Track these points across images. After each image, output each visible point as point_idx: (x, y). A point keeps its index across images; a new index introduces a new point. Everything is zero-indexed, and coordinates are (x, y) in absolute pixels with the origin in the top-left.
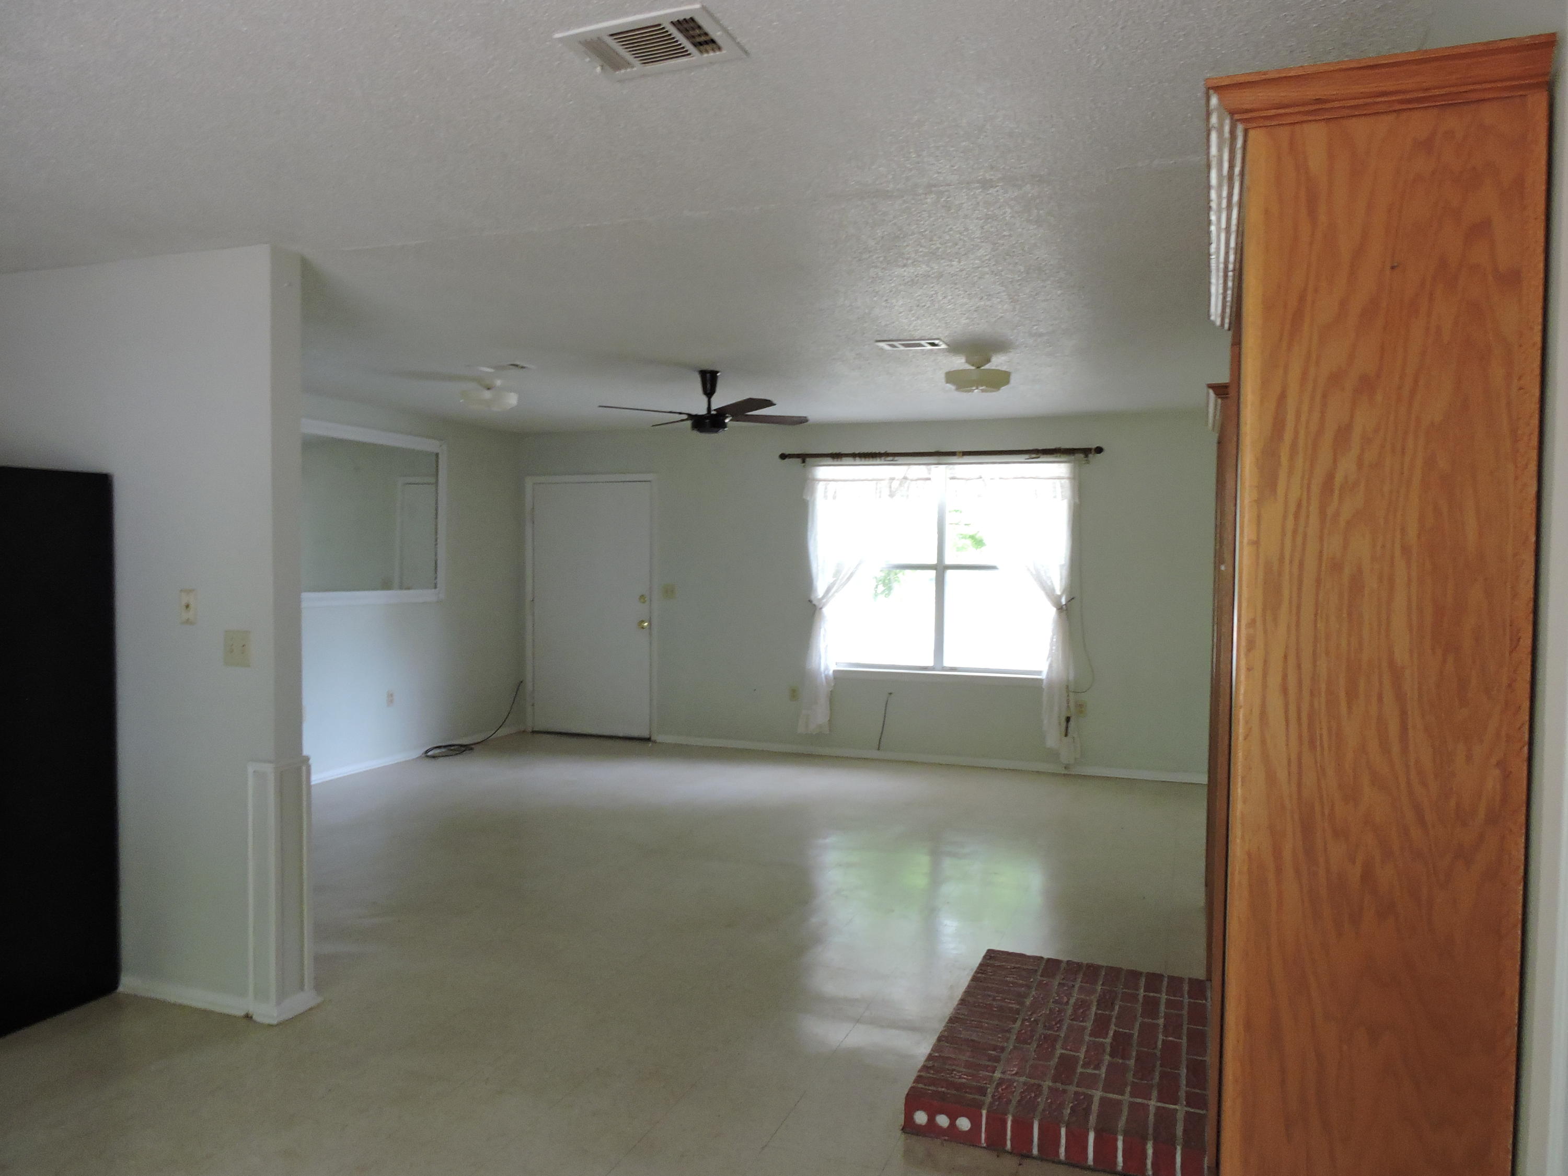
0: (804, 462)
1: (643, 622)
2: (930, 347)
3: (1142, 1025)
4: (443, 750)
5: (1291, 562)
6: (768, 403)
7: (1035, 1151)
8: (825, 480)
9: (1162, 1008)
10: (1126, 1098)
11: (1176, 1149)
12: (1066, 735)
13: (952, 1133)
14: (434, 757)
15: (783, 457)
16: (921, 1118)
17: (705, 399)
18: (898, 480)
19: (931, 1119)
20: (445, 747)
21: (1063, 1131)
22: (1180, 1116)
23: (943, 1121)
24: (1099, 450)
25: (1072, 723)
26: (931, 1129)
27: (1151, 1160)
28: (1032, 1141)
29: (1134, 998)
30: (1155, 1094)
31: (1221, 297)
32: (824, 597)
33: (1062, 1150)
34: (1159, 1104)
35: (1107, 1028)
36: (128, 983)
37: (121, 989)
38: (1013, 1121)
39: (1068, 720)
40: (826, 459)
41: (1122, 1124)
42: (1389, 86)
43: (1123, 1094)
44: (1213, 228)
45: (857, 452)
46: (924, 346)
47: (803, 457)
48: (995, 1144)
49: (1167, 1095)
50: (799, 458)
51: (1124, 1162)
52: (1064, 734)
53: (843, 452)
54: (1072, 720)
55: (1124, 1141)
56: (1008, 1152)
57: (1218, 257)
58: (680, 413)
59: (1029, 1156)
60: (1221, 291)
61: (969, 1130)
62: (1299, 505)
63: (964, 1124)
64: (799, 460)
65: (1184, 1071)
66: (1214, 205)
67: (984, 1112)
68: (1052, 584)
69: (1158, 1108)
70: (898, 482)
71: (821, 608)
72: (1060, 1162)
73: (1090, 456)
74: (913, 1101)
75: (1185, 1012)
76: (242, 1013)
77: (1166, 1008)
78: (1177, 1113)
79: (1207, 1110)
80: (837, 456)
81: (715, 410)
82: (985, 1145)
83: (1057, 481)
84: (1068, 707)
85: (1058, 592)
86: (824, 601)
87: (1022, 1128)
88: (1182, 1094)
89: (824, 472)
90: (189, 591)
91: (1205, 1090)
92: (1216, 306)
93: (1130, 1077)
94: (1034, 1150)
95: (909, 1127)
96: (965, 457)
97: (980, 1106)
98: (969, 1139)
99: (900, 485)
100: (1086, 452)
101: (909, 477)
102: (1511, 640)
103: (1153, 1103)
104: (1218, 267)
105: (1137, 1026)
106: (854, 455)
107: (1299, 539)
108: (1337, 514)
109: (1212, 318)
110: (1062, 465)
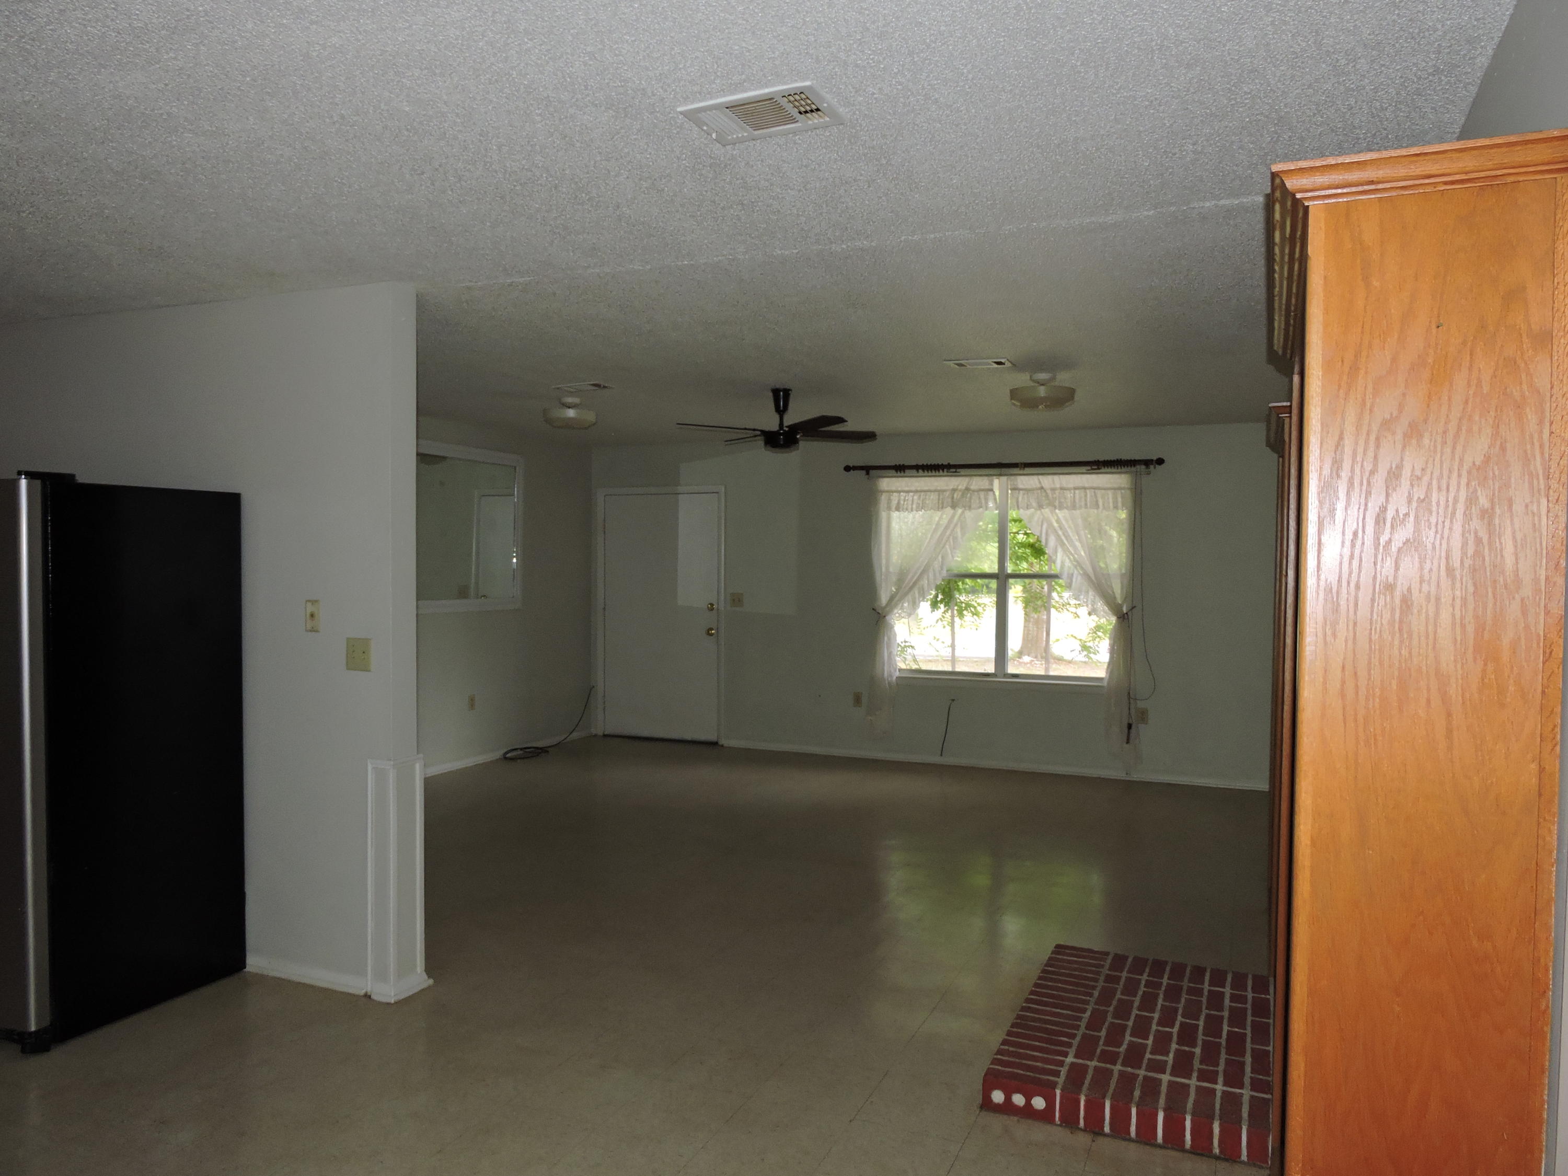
0: (868, 473)
1: (712, 629)
2: (996, 366)
3: (1208, 1016)
4: (520, 752)
5: (1349, 583)
6: (840, 420)
7: (1107, 1129)
8: (887, 492)
9: (1227, 1002)
10: (1193, 1082)
11: (1241, 1128)
12: (1128, 742)
13: (1028, 1112)
14: (511, 759)
15: (847, 469)
16: (998, 1096)
17: (777, 417)
18: (960, 491)
19: (1008, 1099)
20: (521, 749)
21: (1134, 1111)
22: (1246, 1100)
23: (1019, 1100)
24: (1160, 461)
25: (1133, 730)
26: (1007, 1108)
27: (1217, 1138)
28: (1104, 1120)
29: (1199, 992)
30: (1221, 1079)
31: (1282, 332)
32: (887, 605)
33: (1133, 1129)
34: (1225, 1088)
35: (1174, 1020)
36: (255, 962)
37: (248, 969)
38: (1087, 1102)
39: (1130, 726)
40: (890, 471)
41: (1190, 1105)
42: (1433, 168)
43: (1190, 1079)
44: (1276, 276)
45: (920, 463)
46: (991, 365)
47: (867, 469)
48: (1070, 1120)
49: (1234, 1079)
50: (863, 470)
51: (1193, 1140)
52: (1125, 739)
53: (906, 464)
54: (1133, 727)
55: (1192, 1121)
56: (1081, 1129)
57: (1281, 299)
58: (754, 430)
59: (1100, 1133)
60: (1283, 326)
61: (1044, 1109)
62: (1355, 534)
63: (1039, 1103)
64: (864, 472)
65: (1248, 1059)
66: (1277, 258)
67: (1058, 1092)
68: (1113, 592)
69: (1224, 1092)
70: (960, 493)
71: (885, 617)
72: (1131, 1140)
73: (1152, 467)
74: (991, 1081)
75: (1249, 1006)
76: (362, 993)
77: (1231, 1001)
78: (1242, 1097)
79: (1272, 1094)
80: (900, 469)
81: (786, 427)
82: (1059, 1123)
83: (1119, 492)
84: (1130, 714)
85: (1119, 601)
86: (887, 609)
87: (1095, 1109)
88: (1247, 1081)
89: (888, 483)
90: (314, 602)
91: (1269, 1075)
92: (1279, 341)
93: (1196, 1064)
94: (1105, 1129)
95: (987, 1105)
96: (1026, 469)
97: (1054, 1085)
98: (1046, 1116)
99: (963, 496)
100: (1147, 463)
101: (972, 487)
102: (1544, 652)
103: (1219, 1087)
104: (1280, 307)
105: (1202, 1018)
106: (917, 468)
107: (1355, 563)
108: (1389, 542)
109: (1275, 348)
110: (1123, 476)
